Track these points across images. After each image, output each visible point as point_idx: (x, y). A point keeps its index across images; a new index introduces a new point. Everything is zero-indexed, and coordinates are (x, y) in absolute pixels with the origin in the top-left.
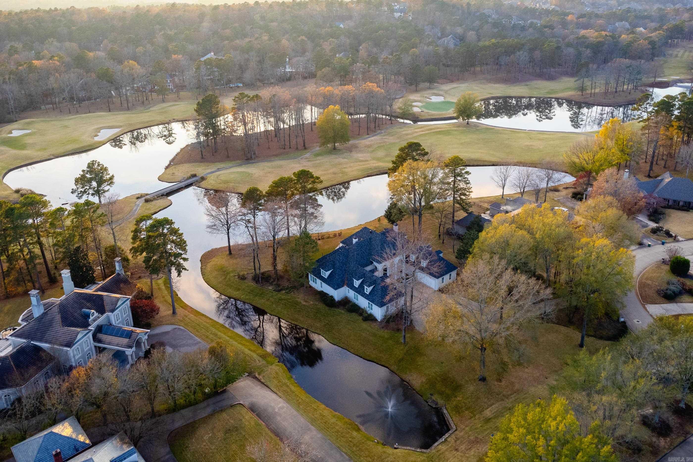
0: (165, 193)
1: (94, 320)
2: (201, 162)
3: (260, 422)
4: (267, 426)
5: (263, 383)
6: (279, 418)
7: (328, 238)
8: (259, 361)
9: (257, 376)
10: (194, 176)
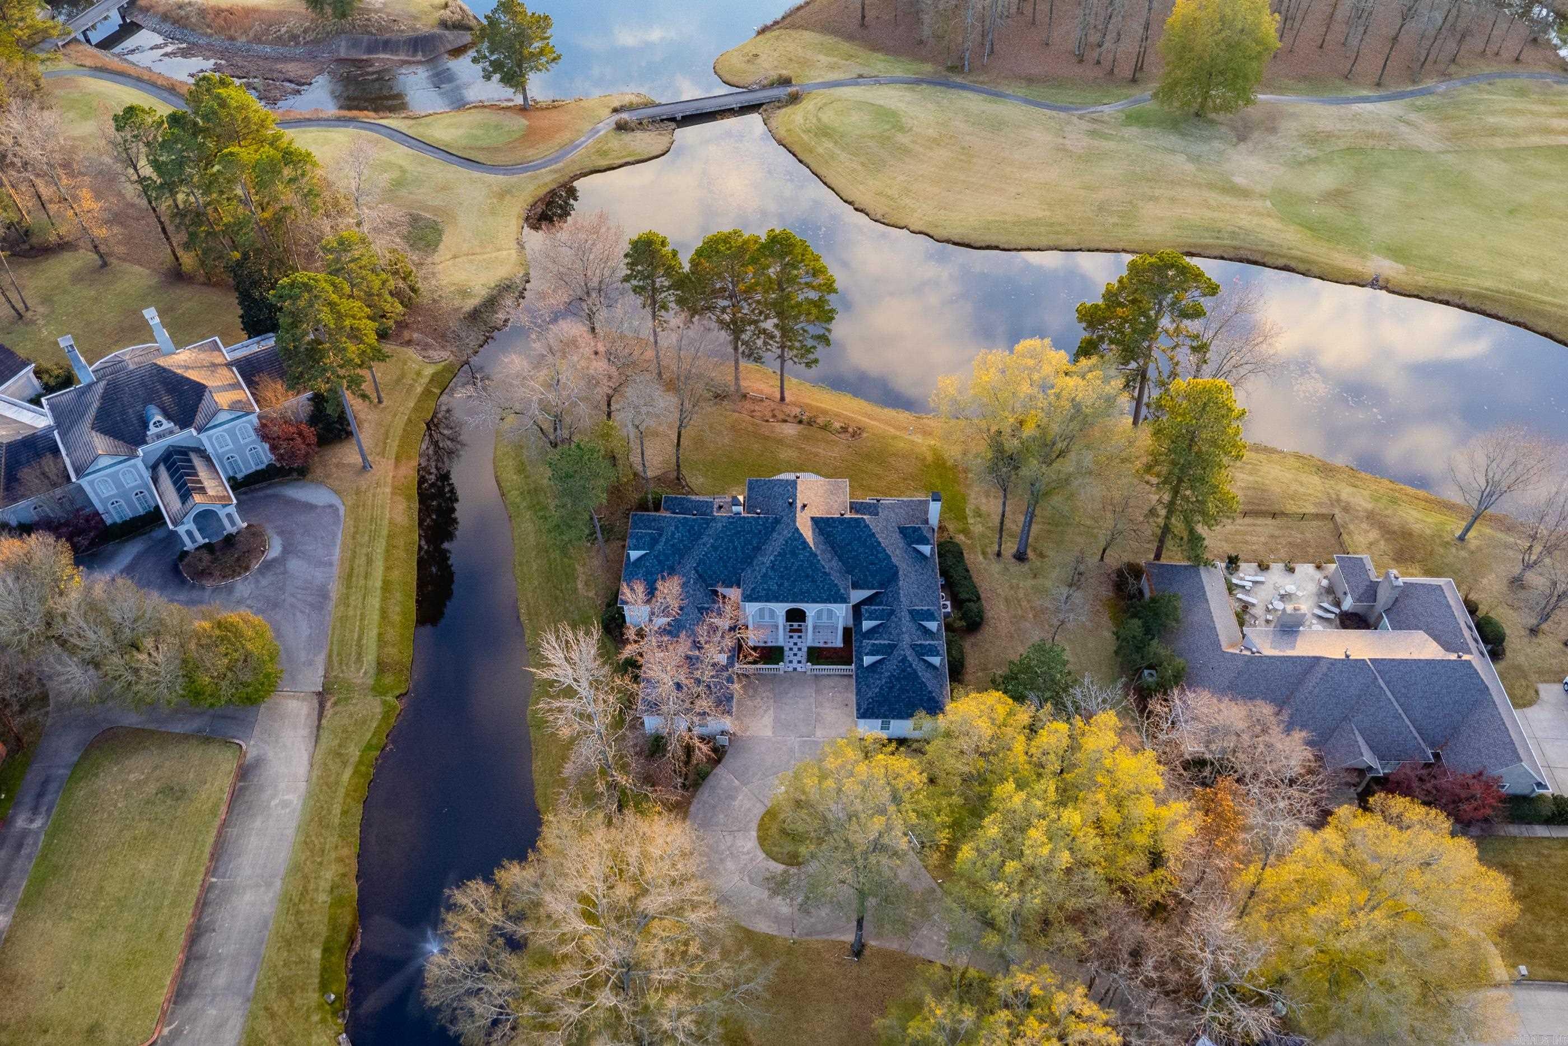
0: (679, 116)
1: (159, 436)
2: (850, 38)
3: (223, 808)
4: (224, 824)
5: (319, 727)
6: (258, 823)
7: (824, 428)
8: (365, 673)
9: (329, 704)
10: (786, 82)
